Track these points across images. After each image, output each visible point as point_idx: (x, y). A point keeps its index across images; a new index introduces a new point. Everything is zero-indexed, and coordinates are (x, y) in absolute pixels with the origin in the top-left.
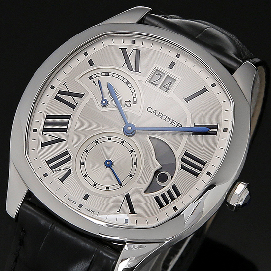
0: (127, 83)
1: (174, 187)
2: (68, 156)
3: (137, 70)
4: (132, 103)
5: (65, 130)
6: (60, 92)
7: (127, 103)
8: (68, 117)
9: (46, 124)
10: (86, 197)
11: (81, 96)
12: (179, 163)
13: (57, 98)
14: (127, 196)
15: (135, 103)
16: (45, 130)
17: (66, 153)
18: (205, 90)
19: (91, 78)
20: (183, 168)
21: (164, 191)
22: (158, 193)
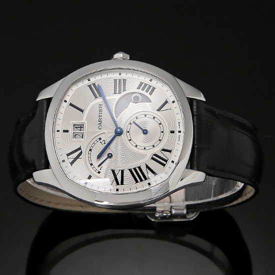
0: (90, 150)
1: (138, 88)
2: (154, 157)
3: (80, 149)
4: (101, 141)
5: (139, 168)
6: (118, 184)
7: (103, 143)
8: (130, 170)
9: (141, 180)
10: (172, 132)
11: (113, 171)
12: (123, 93)
13: (122, 184)
14: (159, 110)
15: (100, 139)
16: (146, 179)
17: (153, 159)
18: (71, 105)
19: (99, 172)
20: (124, 90)
21: (144, 92)
22: (147, 94)
